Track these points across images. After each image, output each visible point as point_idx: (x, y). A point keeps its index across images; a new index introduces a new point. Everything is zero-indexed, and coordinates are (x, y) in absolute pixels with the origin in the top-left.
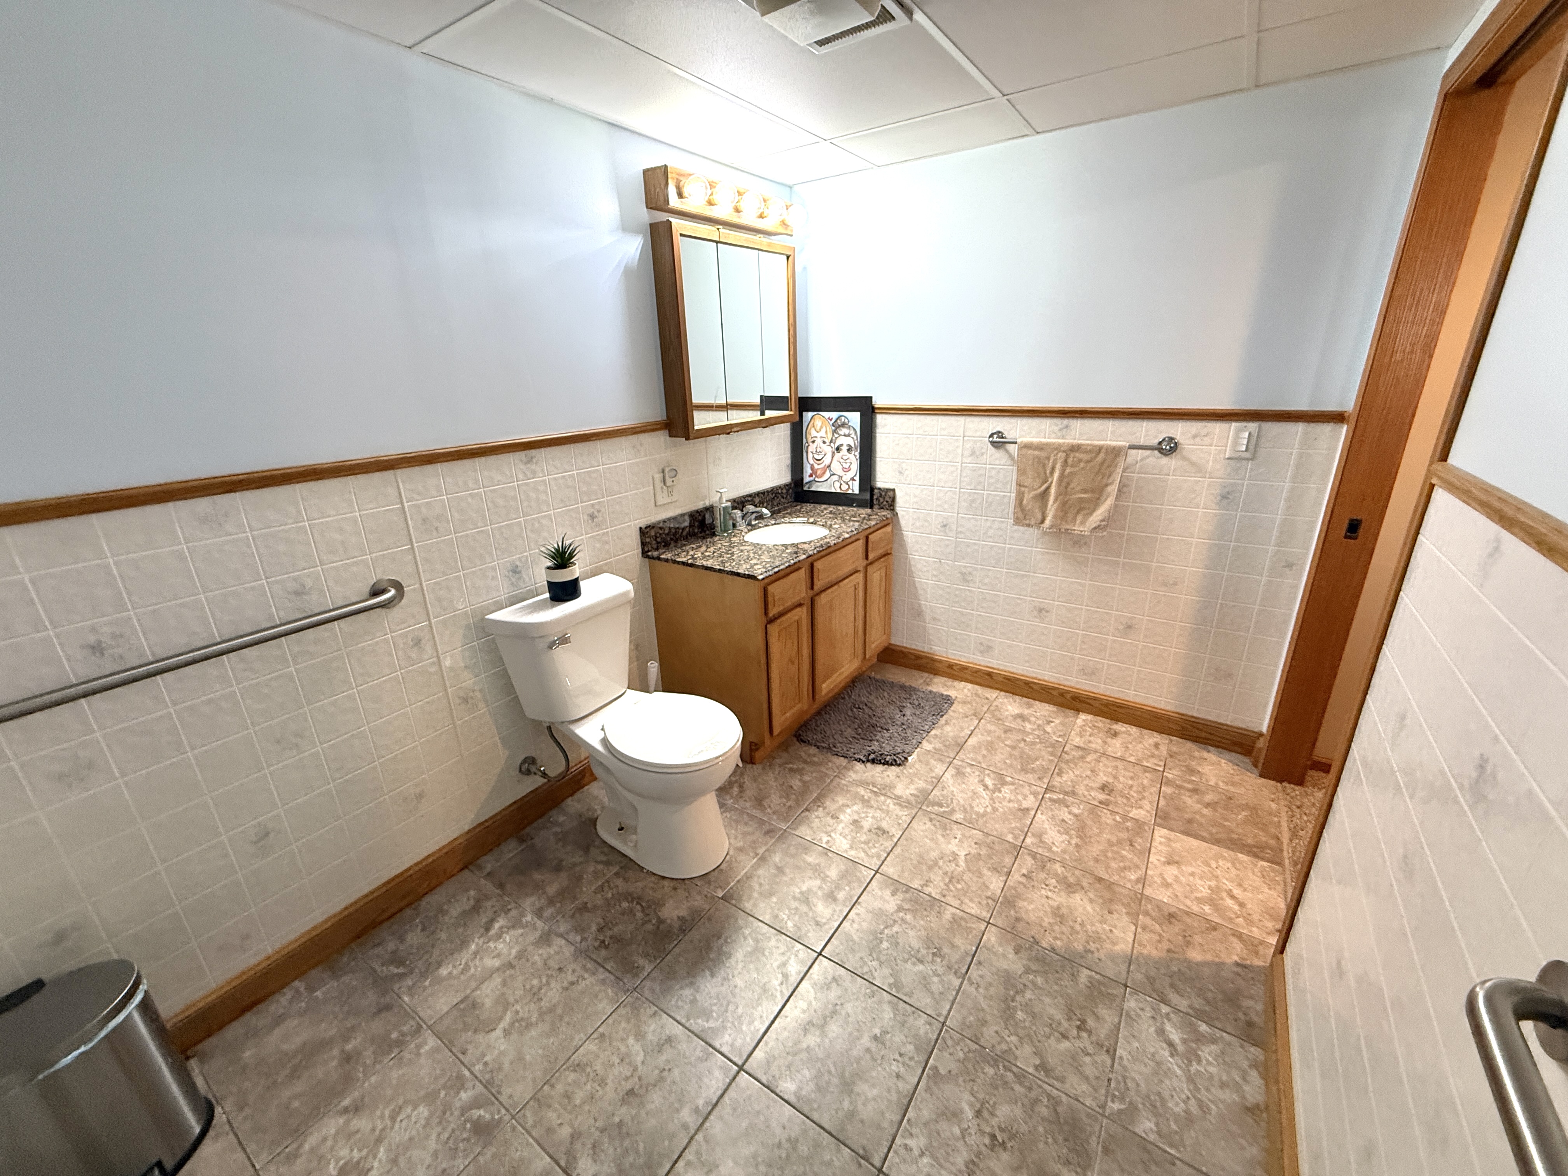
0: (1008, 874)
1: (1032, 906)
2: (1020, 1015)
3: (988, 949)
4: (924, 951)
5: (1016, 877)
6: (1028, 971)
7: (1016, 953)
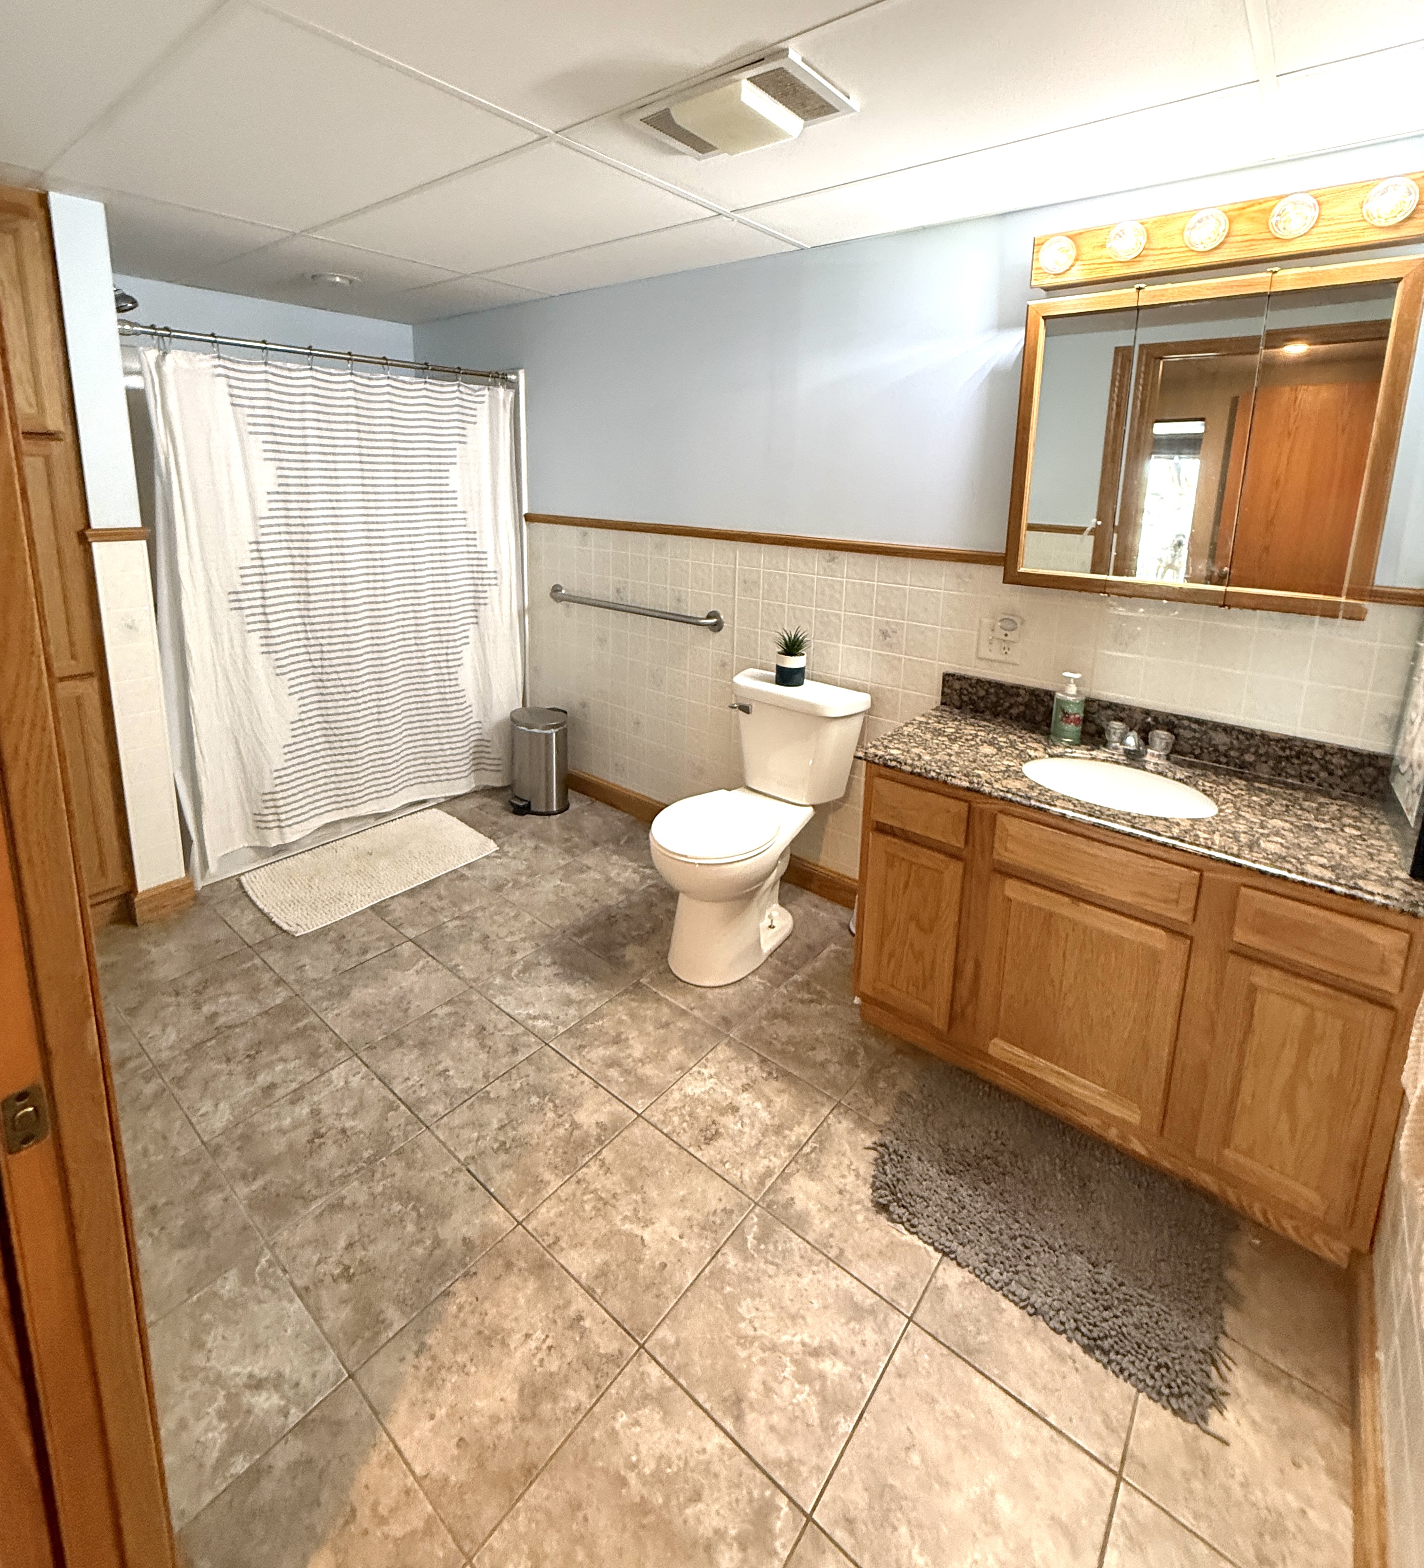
0: (590, 1292)
1: (522, 1301)
2: (397, 1207)
3: (484, 1206)
4: (511, 1134)
5: (581, 1303)
6: (438, 1243)
7: (464, 1239)
